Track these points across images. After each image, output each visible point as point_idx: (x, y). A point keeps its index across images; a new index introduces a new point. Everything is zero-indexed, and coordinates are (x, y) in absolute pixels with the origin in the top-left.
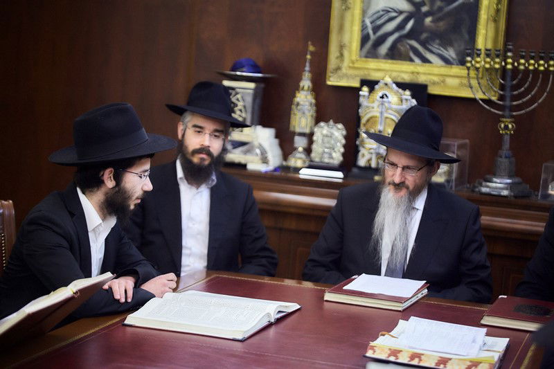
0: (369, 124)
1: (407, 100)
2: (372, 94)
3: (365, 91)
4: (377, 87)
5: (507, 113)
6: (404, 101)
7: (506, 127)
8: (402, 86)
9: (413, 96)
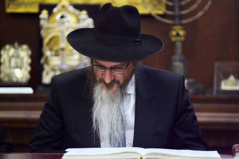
0: (52, 43)
1: (84, 20)
2: (52, 16)
3: (44, 14)
4: (55, 10)
5: (177, 22)
6: (82, 21)
7: (178, 35)
8: (79, 7)
9: (90, 15)
